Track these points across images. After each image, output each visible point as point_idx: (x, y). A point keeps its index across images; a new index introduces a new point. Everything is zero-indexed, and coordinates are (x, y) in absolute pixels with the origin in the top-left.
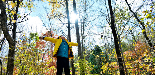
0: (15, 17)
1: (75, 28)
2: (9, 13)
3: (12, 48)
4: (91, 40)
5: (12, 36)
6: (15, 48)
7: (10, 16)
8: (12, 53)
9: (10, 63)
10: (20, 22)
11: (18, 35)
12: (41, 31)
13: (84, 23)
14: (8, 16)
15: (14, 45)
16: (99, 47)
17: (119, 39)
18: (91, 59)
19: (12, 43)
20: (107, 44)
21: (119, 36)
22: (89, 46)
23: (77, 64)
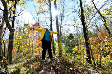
0: (14, 12)
1: (55, 20)
2: (10, 9)
3: (12, 34)
4: (66, 29)
5: (11, 26)
6: (13, 34)
7: (10, 12)
8: (11, 37)
9: (10, 44)
10: (17, 16)
11: (16, 25)
12: (31, 22)
13: (62, 17)
14: (9, 12)
15: (13, 32)
16: (72, 35)
17: (87, 28)
18: (67, 43)
19: (12, 30)
20: (78, 32)
21: (87, 27)
22: (65, 33)
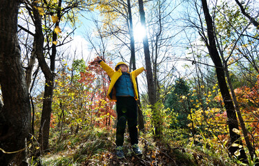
0: (55, 37)
1: (143, 50)
2: (47, 32)
3: (49, 84)
4: (169, 69)
5: (49, 65)
6: (53, 84)
7: (47, 37)
8: (49, 91)
9: (46, 107)
10: (60, 45)
11: (57, 64)
12: (88, 56)
14: (45, 37)
15: (52, 80)
16: (183, 82)
17: (226, 66)
18: (171, 103)
19: (50, 76)
21: (225, 62)
22: (166, 80)
23: (147, 112)
